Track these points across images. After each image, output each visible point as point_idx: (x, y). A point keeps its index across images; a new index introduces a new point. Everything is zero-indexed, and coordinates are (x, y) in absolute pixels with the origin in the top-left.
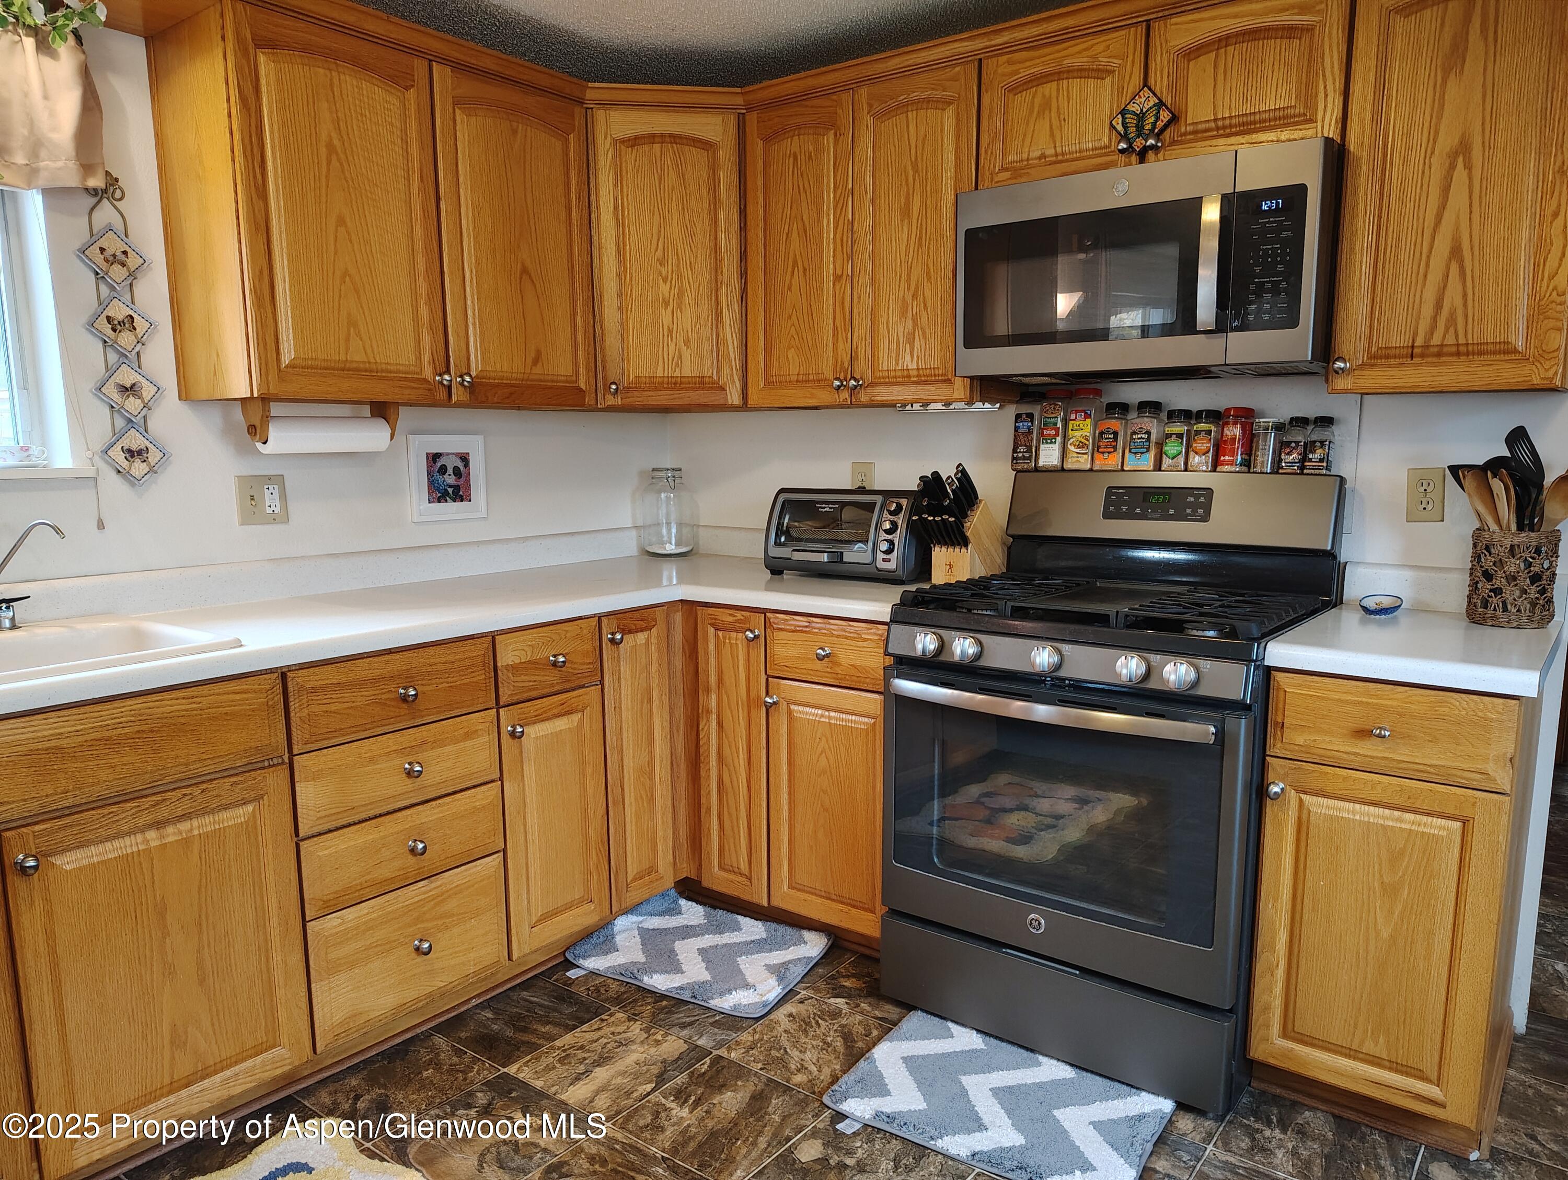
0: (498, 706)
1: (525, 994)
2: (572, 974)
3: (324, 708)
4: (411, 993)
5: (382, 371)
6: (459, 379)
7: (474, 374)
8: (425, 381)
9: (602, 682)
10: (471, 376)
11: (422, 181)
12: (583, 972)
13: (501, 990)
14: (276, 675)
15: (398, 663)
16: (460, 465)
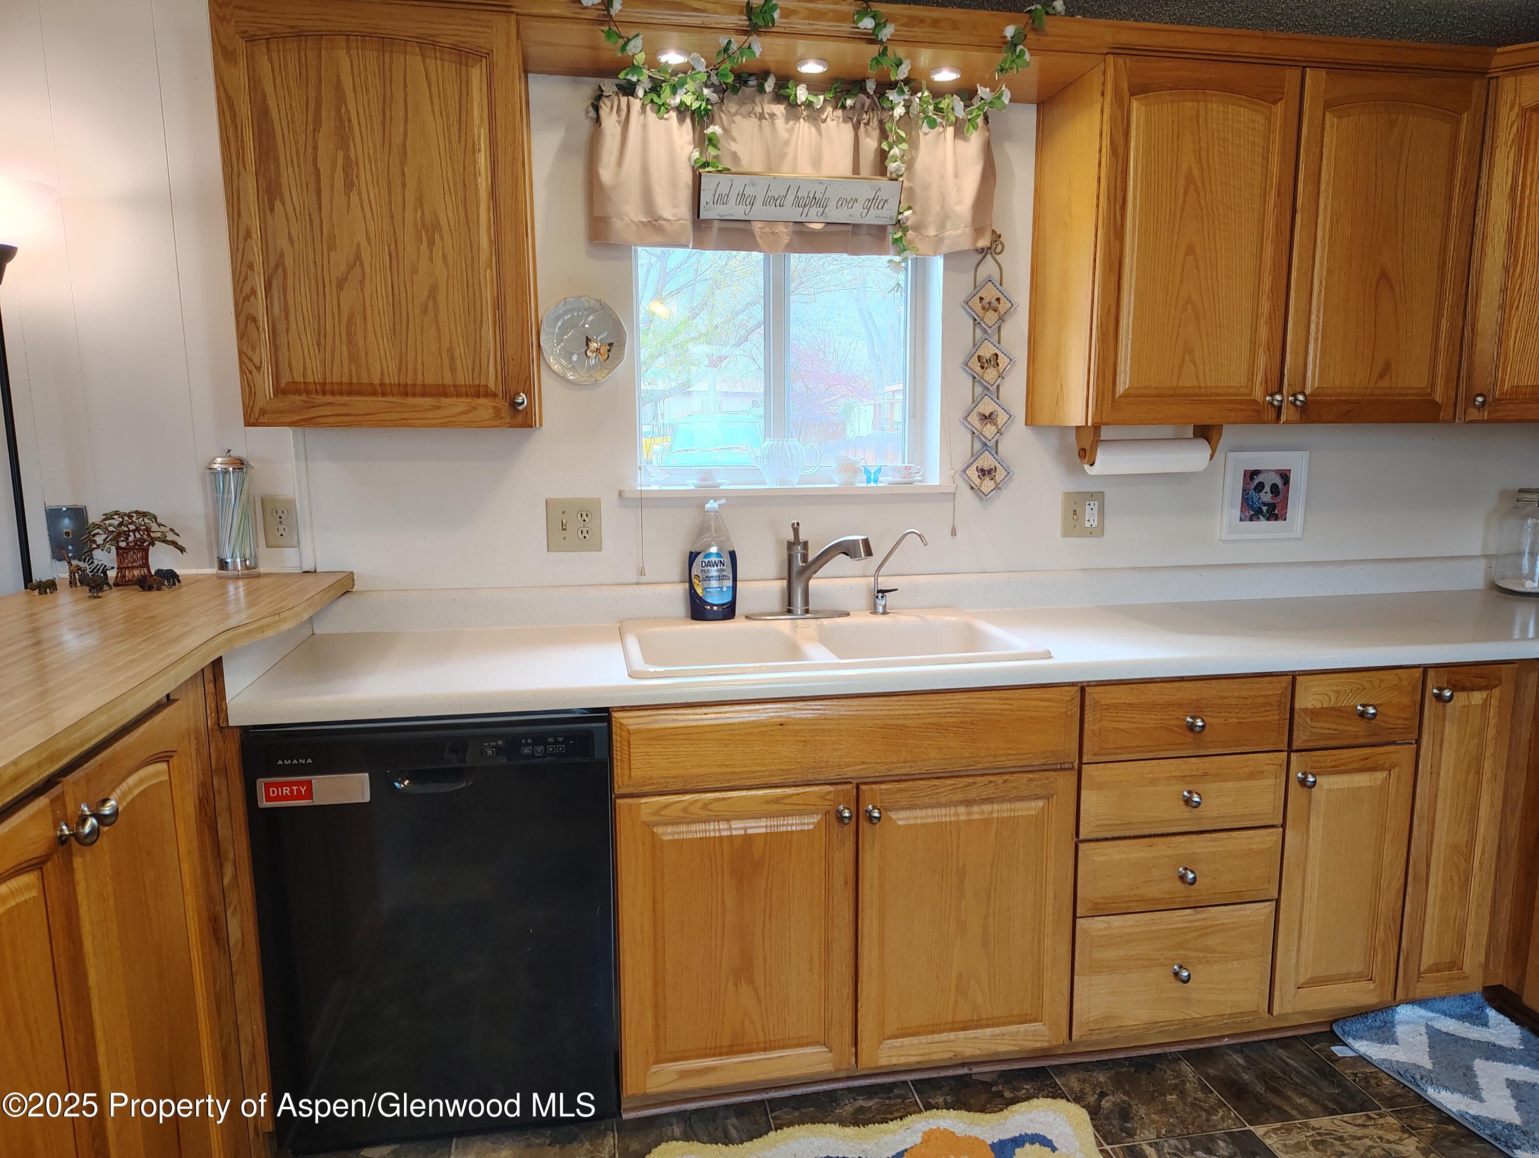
0: (1290, 750)
1: (1281, 1052)
2: (1338, 1050)
3: (1115, 725)
4: (1164, 1014)
5: (1212, 395)
6: (1291, 398)
7: (1308, 392)
8: (1255, 401)
9: (1418, 742)
10: (1304, 394)
11: (1279, 196)
12: (1351, 1054)
13: (1256, 1039)
14: (1077, 688)
15: (1189, 692)
16: (1279, 482)
